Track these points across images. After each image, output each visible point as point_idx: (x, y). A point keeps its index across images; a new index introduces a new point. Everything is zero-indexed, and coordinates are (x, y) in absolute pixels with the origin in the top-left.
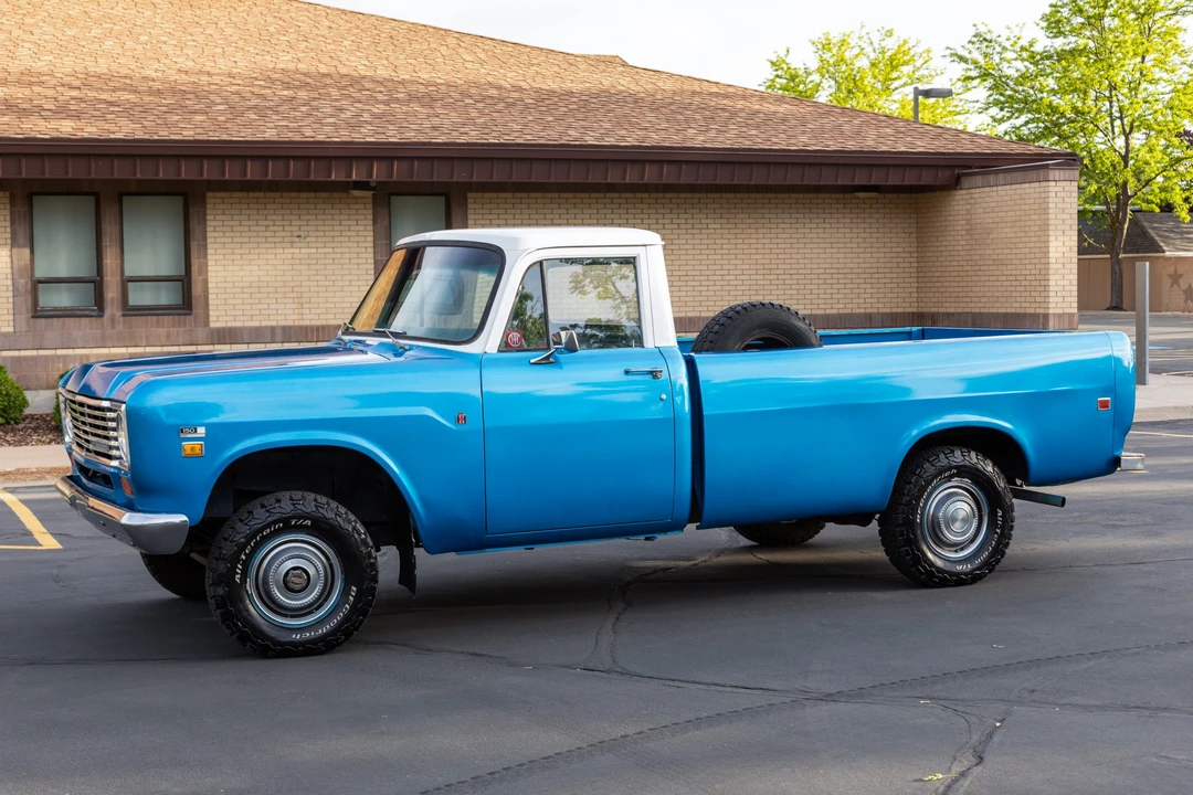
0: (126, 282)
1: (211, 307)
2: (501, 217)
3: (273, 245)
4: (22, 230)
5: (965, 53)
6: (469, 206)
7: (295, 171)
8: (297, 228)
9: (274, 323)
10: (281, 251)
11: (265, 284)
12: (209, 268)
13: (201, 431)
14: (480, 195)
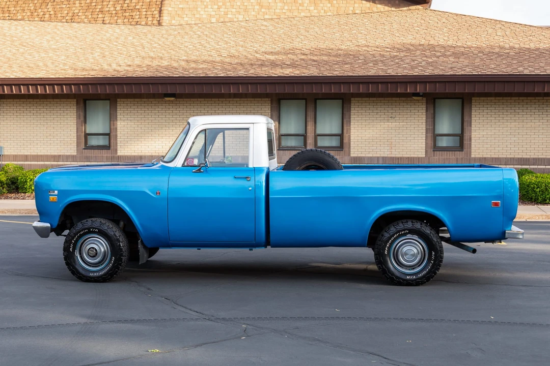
0: (316, 136)
1: (351, 148)
2: (488, 108)
3: (380, 121)
4: (275, 114)
6: (473, 104)
7: (381, 89)
8: (391, 114)
9: (379, 155)
10: (383, 123)
11: (375, 138)
12: (351, 131)
13: (56, 192)
14: (478, 98)
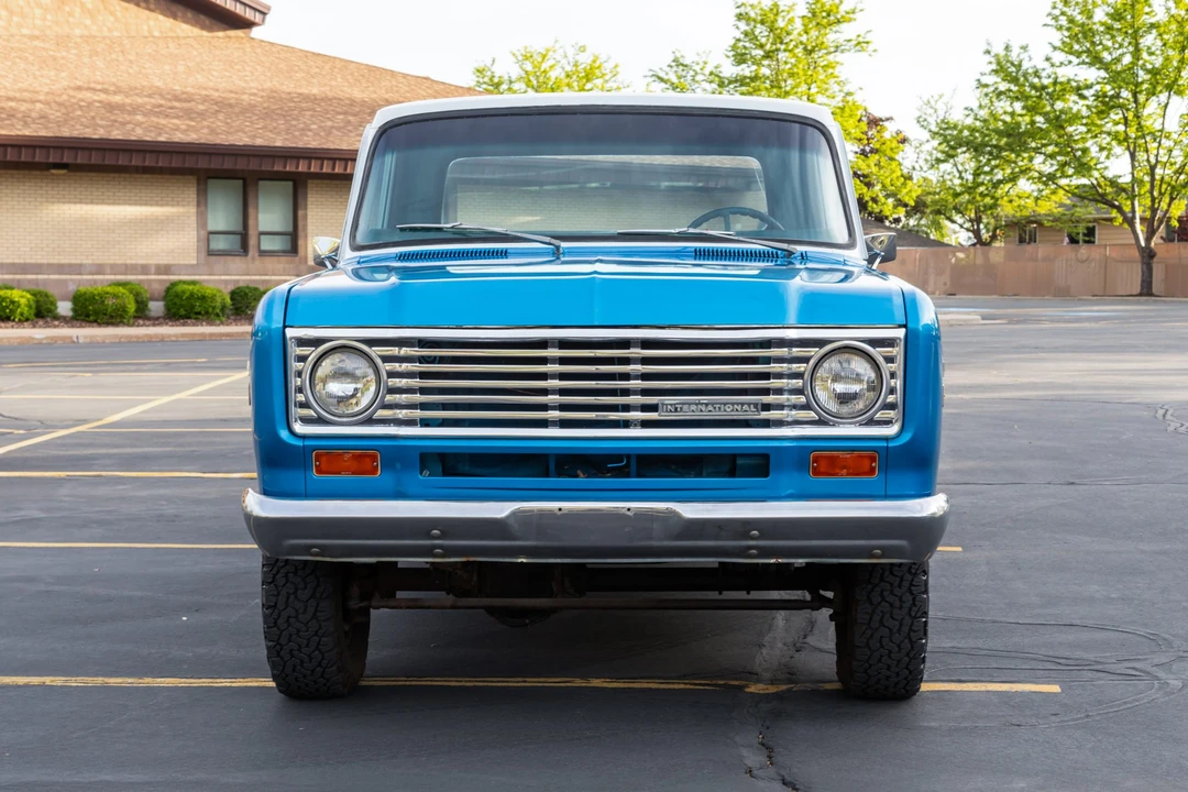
0: (260, 234)
5: (662, 75)
